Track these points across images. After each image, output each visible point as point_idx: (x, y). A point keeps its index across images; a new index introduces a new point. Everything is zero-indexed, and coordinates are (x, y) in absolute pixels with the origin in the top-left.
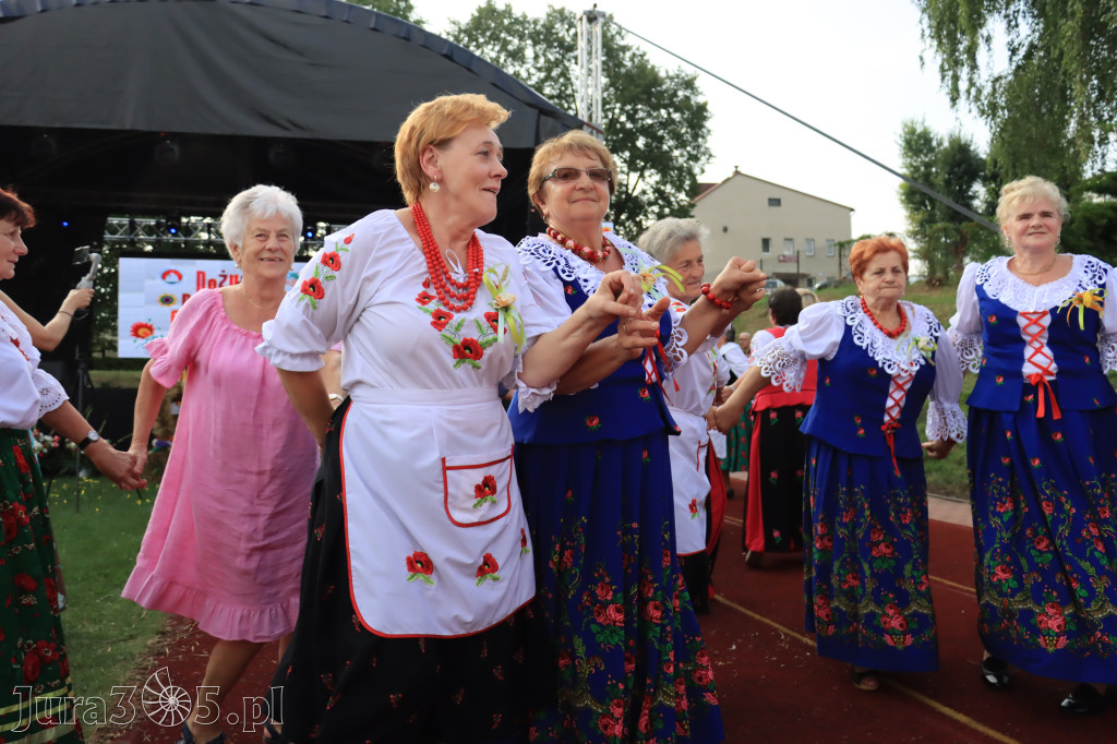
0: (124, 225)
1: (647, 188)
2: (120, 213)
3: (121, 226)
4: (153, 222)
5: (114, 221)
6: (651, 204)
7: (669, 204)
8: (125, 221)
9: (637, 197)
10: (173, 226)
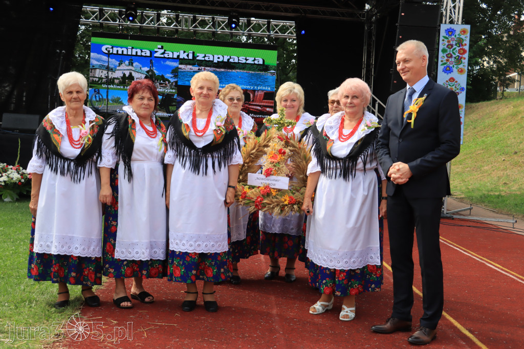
0: (95, 12)
3: (93, 13)
4: (116, 10)
5: (88, 8)
8: (96, 9)
10: (131, 15)
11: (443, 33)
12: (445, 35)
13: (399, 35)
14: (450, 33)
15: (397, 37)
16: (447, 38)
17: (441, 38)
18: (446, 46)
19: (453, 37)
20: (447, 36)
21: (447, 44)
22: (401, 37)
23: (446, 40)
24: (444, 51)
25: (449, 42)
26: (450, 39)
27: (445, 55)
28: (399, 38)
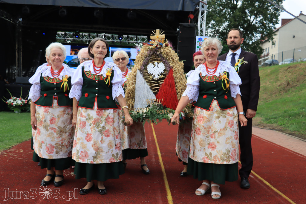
0: (63, 34)
1: (257, 22)
2: (62, 31)
3: (62, 35)
4: (72, 33)
5: (60, 33)
6: (258, 28)
7: (265, 27)
8: (63, 33)
9: (254, 25)
10: (78, 35)
11: (197, 40)
12: (198, 40)
13: (179, 41)
14: (200, 40)
15: (178, 41)
16: (199, 42)
17: (196, 42)
18: (198, 45)
19: (201, 41)
20: (199, 41)
21: (199, 44)
22: (180, 41)
23: (199, 43)
24: (198, 47)
25: (200, 43)
26: (200, 42)
27: (198, 49)
28: (179, 42)
